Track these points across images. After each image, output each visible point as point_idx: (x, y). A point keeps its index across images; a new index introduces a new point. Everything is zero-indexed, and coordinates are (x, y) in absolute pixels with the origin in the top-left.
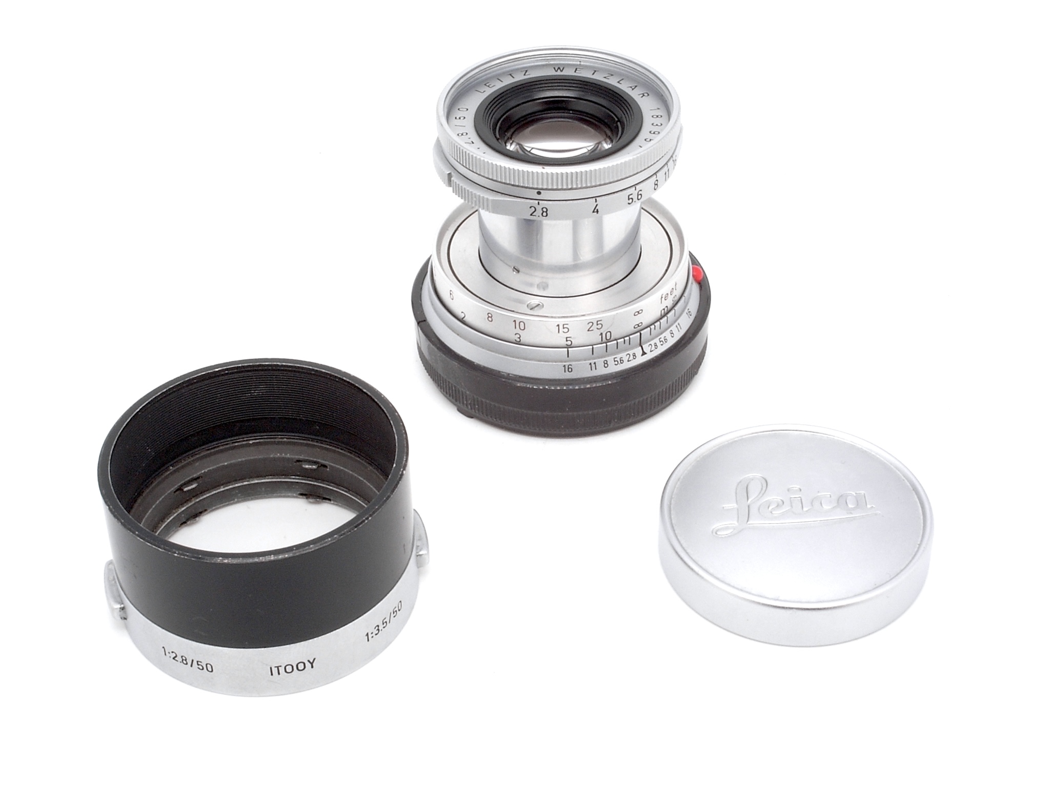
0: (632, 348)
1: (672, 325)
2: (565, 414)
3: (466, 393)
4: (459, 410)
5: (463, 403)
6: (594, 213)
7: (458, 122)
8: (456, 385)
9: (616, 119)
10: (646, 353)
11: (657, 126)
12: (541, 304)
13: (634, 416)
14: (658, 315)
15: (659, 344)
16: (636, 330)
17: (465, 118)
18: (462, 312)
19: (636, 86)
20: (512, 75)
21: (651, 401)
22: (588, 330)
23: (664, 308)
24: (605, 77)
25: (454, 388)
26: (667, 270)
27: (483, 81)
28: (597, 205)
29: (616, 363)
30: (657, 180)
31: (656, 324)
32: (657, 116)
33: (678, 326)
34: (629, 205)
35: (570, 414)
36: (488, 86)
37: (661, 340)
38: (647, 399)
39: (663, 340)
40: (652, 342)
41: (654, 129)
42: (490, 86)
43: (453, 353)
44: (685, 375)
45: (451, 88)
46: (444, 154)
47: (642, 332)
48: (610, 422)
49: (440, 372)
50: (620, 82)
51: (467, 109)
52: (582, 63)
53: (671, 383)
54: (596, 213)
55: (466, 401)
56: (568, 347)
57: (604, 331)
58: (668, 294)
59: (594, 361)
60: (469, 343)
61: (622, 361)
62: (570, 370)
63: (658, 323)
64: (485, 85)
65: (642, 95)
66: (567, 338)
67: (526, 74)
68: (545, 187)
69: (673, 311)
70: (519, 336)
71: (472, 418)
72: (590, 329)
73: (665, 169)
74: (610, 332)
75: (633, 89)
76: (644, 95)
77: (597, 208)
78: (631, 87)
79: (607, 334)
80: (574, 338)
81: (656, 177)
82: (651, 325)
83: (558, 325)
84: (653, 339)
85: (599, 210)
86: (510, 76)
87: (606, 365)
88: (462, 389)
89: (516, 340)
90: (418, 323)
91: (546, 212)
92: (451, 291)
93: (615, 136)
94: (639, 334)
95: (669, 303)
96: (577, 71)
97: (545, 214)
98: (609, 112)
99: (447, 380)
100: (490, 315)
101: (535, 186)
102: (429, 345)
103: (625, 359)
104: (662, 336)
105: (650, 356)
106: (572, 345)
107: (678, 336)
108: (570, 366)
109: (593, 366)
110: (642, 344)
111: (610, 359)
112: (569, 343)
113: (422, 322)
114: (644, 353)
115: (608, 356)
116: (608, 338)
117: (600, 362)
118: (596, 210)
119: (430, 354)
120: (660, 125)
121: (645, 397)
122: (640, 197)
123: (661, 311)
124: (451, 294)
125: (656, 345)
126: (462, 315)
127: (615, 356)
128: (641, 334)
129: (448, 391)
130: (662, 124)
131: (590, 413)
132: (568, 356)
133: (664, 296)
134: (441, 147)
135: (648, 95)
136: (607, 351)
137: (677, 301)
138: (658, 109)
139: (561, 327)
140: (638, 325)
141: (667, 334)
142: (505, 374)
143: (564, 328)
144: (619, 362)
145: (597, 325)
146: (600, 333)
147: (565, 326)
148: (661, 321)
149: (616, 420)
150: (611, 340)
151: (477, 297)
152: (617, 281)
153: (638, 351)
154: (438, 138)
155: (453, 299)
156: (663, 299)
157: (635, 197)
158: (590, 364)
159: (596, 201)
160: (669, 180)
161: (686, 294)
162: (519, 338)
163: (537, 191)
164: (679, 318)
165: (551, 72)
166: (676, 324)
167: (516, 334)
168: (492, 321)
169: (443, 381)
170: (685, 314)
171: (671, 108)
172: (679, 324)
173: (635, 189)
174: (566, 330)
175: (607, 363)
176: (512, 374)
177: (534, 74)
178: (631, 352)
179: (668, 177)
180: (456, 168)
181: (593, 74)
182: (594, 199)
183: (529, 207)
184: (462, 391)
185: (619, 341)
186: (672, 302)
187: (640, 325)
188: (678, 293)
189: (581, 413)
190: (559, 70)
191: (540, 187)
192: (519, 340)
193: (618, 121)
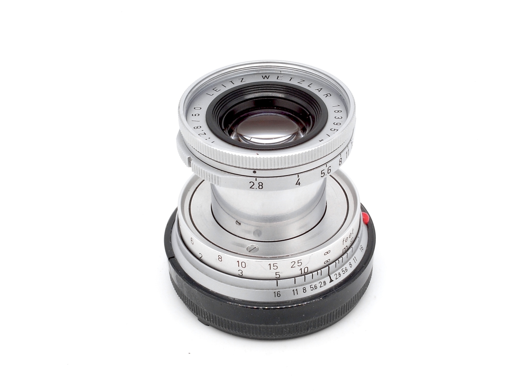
0: (324, 277)
1: (350, 258)
2: (276, 325)
3: (204, 310)
4: (200, 320)
5: (202, 316)
6: (297, 185)
7: (194, 118)
8: (197, 304)
9: (308, 113)
10: (333, 281)
11: (338, 119)
12: (257, 247)
13: (324, 324)
14: (341, 252)
15: (341, 273)
16: (326, 264)
17: (199, 115)
18: (200, 254)
19: (321, 89)
20: (232, 82)
21: (336, 313)
22: (292, 267)
23: (345, 247)
24: (299, 83)
25: (195, 306)
26: (346, 219)
27: (212, 87)
28: (299, 179)
29: (312, 289)
30: (341, 158)
31: (339, 260)
32: (338, 111)
33: (355, 259)
34: (322, 178)
35: (279, 325)
36: (216, 90)
37: (343, 270)
38: (334, 312)
39: (345, 270)
40: (337, 272)
41: (337, 121)
42: (217, 90)
43: (194, 283)
44: (359, 293)
45: (189, 93)
46: (184, 142)
47: (330, 266)
48: (308, 330)
49: (185, 294)
50: (310, 86)
51: (201, 108)
52: (282, 72)
53: (350, 299)
54: (298, 185)
55: (204, 315)
56: (277, 279)
57: (303, 267)
58: (347, 238)
59: (296, 288)
60: (206, 276)
61: (316, 288)
62: (279, 295)
63: (341, 258)
64: (213, 89)
65: (326, 95)
66: (276, 273)
67: (242, 81)
68: (258, 168)
69: (351, 249)
70: (241, 272)
71: (208, 325)
72: (293, 267)
73: (347, 150)
74: (307, 267)
75: (319, 91)
76: (327, 96)
77: (299, 181)
78: (318, 90)
79: (305, 269)
80: (282, 273)
81: (341, 156)
82: (336, 260)
83: (270, 264)
84: (337, 270)
85: (300, 183)
86: (231, 82)
87: (305, 291)
88: (201, 307)
89: (239, 274)
90: (169, 259)
91: (262, 185)
92: (191, 238)
93: (308, 126)
94: (327, 267)
95: (348, 243)
96: (278, 79)
97: (261, 187)
98: (302, 107)
99: (191, 300)
100: (220, 257)
101: (251, 168)
102: (177, 276)
103: (318, 286)
104: (344, 267)
105: (335, 282)
106: (280, 278)
107: (355, 265)
108: (278, 293)
109: (295, 292)
110: (330, 274)
111: (308, 287)
112: (278, 276)
113: (172, 258)
114: (331, 281)
115: (306, 284)
116: (306, 271)
117: (300, 289)
118: (298, 183)
119: (178, 281)
120: (341, 118)
121: (332, 311)
122: (329, 171)
123: (343, 250)
124: (191, 240)
125: (340, 274)
126: (200, 256)
127: (311, 284)
128: (329, 267)
129: (191, 307)
130: (342, 118)
131: (294, 324)
132: (277, 286)
133: (345, 240)
134: (182, 137)
135: (331, 95)
136: (305, 281)
137: (353, 241)
138: (339, 106)
139: (272, 266)
140: (327, 261)
141: (347, 265)
142: (232, 298)
143: (274, 266)
144: (314, 288)
145: (298, 263)
146: (300, 269)
147: (275, 265)
148: (343, 257)
149: (312, 328)
150: (308, 273)
151: (211, 242)
152: (310, 228)
153: (327, 279)
154: (180, 131)
155: (193, 244)
156: (344, 241)
157: (326, 172)
158: (293, 290)
159: (298, 177)
160: (349, 157)
161: (359, 236)
162: (242, 273)
163: (254, 170)
164: (355, 252)
165: (259, 79)
166: (353, 257)
167: (239, 270)
168: (221, 261)
169: (187, 300)
170: (359, 250)
171: (348, 106)
172: (355, 257)
173: (326, 166)
174: (275, 268)
175: (305, 290)
176: (236, 299)
177: (249, 81)
178: (322, 281)
179: (348, 155)
180: (194, 154)
181: (290, 80)
182: (297, 175)
183: (249, 182)
184: (201, 308)
185: (313, 273)
186: (350, 242)
187: (328, 261)
188: (354, 236)
189: (287, 325)
190: (266, 78)
191: (255, 168)
192: (241, 274)
193: (309, 115)
